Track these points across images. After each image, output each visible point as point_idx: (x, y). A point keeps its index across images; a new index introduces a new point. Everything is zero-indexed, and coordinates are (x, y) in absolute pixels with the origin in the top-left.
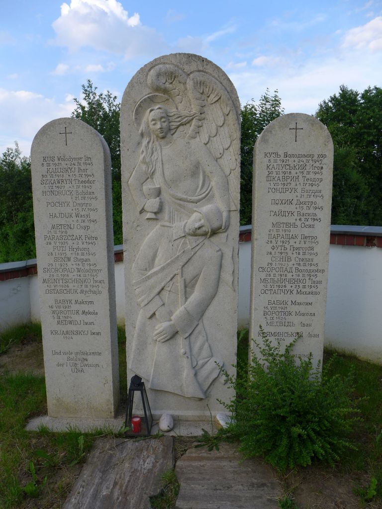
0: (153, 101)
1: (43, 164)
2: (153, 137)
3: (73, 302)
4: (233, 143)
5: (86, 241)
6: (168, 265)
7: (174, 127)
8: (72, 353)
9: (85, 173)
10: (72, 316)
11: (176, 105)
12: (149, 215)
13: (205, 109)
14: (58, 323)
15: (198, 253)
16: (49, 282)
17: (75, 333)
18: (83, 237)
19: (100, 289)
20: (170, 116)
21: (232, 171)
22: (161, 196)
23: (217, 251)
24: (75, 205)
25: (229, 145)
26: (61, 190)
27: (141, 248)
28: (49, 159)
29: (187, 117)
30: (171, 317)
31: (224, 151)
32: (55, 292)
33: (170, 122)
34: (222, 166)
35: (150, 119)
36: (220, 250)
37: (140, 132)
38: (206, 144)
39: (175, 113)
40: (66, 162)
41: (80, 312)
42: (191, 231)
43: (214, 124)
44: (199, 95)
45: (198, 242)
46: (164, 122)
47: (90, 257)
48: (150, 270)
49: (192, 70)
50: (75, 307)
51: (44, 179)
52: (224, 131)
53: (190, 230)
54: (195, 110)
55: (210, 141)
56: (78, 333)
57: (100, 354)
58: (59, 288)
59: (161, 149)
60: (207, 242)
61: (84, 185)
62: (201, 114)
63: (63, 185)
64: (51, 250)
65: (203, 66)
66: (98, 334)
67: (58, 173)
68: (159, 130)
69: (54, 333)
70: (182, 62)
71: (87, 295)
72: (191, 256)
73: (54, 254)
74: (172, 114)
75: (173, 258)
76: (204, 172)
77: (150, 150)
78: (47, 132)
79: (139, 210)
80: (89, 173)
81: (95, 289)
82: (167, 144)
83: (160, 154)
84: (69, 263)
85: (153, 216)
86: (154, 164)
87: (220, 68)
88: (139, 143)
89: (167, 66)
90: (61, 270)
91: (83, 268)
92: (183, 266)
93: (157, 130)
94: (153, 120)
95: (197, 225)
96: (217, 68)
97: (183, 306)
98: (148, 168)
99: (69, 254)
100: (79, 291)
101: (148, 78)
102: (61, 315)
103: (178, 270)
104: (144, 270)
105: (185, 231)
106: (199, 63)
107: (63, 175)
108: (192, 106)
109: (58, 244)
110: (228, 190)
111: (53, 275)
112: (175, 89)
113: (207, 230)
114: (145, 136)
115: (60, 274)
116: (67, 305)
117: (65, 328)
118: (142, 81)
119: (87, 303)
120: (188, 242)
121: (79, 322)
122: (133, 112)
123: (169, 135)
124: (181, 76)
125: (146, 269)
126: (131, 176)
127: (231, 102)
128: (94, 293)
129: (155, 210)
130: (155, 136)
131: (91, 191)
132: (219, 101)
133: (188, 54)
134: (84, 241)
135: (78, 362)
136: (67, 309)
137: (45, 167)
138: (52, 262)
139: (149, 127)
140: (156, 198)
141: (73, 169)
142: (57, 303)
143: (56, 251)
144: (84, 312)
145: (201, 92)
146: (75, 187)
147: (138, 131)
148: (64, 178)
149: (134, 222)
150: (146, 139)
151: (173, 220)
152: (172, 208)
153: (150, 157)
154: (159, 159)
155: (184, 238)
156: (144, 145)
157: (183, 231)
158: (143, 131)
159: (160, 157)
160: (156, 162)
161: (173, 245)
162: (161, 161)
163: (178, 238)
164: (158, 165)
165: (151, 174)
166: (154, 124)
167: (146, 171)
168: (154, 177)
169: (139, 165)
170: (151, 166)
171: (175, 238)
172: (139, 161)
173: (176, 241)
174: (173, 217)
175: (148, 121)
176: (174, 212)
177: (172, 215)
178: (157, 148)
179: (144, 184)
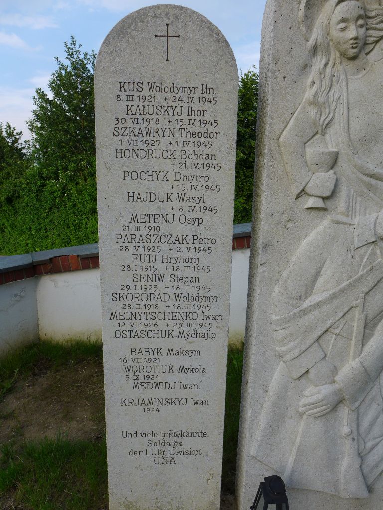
1: (118, 96)
3: (164, 351)
5: (194, 245)
8: (156, 434)
9: (201, 117)
10: (161, 374)
12: (311, 202)
14: (135, 386)
16: (122, 318)
17: (164, 402)
18: (190, 239)
19: (213, 330)
20: (370, 18)
24: (178, 178)
26: (153, 148)
28: (131, 86)
30: (334, 376)
32: (133, 334)
35: (336, 18)
37: (311, 42)
40: (165, 95)
41: (176, 369)
47: (201, 274)
48: (306, 298)
50: (165, 360)
51: (120, 125)
56: (170, 402)
57: (204, 435)
58: (139, 328)
59: (347, 80)
61: (197, 140)
63: (157, 138)
64: (128, 261)
66: (205, 403)
67: (148, 116)
69: (127, 404)
71: (190, 339)
73: (133, 267)
75: (351, 280)
77: (327, 81)
78: (129, 31)
79: (296, 191)
80: (208, 117)
81: (204, 330)
82: (358, 71)
83: (345, 88)
84: (160, 285)
85: (320, 203)
86: (333, 107)
88: (306, 66)
90: (144, 297)
91: (185, 293)
92: (367, 293)
93: (345, 42)
94: (343, 20)
97: (357, 360)
98: (321, 114)
99: (160, 267)
100: (175, 333)
102: (141, 375)
104: (296, 299)
105: (375, 233)
107: (157, 120)
109: (141, 250)
111: (130, 306)
114: (320, 53)
115: (142, 303)
116: (152, 357)
117: (146, 395)
119: (189, 352)
121: (172, 385)
123: (362, 55)
125: (300, 297)
126: (285, 127)
128: (203, 336)
130: (338, 54)
131: (210, 152)
134: (191, 245)
135: (167, 448)
136: (152, 364)
137: (123, 103)
138: (129, 282)
140: (328, 171)
141: (178, 110)
142: (134, 353)
143: (137, 262)
144: (181, 369)
146: (181, 144)
147: (308, 41)
148: (159, 126)
149: (283, 213)
150: (322, 58)
151: (352, 212)
152: (352, 190)
153: (327, 94)
154: (343, 99)
155: (373, 245)
156: (317, 70)
157: (373, 232)
158: (318, 43)
159: (345, 94)
160: (337, 104)
161: (352, 257)
162: (346, 102)
163: (364, 244)
164: (340, 109)
165: (324, 126)
166: (343, 30)
167: (316, 120)
168: (327, 131)
169: (304, 108)
170: (327, 111)
171: (357, 243)
172: (304, 100)
173: (359, 249)
174: (354, 206)
175: (329, 24)
176: (356, 198)
177: (351, 204)
178: (339, 78)
179: (307, 144)
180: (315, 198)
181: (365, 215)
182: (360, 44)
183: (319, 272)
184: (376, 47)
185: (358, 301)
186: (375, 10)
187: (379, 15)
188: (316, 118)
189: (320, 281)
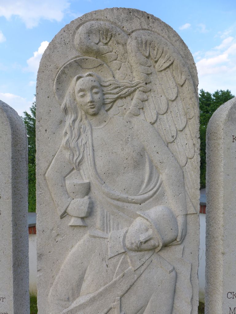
0: (81, 67)
2: (81, 113)
4: (189, 123)
6: (101, 294)
7: (109, 100)
11: (112, 72)
12: (73, 221)
13: (151, 78)
15: (143, 275)
20: (105, 86)
21: (189, 160)
22: (92, 194)
23: (170, 272)
25: (184, 125)
27: (62, 267)
29: (127, 87)
31: (177, 134)
33: (104, 94)
34: (174, 154)
35: (77, 88)
36: (174, 268)
37: (63, 106)
38: (153, 124)
39: (111, 82)
42: (134, 246)
43: (163, 98)
44: (143, 59)
45: (144, 260)
46: (96, 93)
48: (74, 299)
49: (134, 29)
52: (178, 107)
53: (132, 244)
54: (137, 78)
55: (158, 120)
59: (92, 130)
60: (155, 258)
62: (146, 84)
65: (148, 24)
68: (89, 104)
70: (121, 18)
72: (133, 281)
74: (108, 84)
75: (107, 285)
76: (151, 162)
77: (76, 131)
79: (60, 213)
82: (100, 123)
83: (90, 136)
85: (79, 222)
86: (82, 150)
87: (170, 27)
88: (61, 122)
89: (102, 22)
92: (123, 296)
93: (86, 105)
94: (81, 90)
95: (142, 238)
96: (167, 27)
98: (73, 156)
101: (76, 37)
103: (114, 302)
104: (65, 301)
105: (124, 245)
106: (143, 19)
108: (134, 74)
110: (184, 185)
112: (111, 52)
113: (157, 244)
114: (70, 113)
118: (67, 41)
120: (129, 260)
122: (54, 81)
123: (103, 112)
124: (119, 34)
125: (68, 299)
126: (49, 166)
127: (186, 69)
129: (83, 215)
130: (83, 113)
132: (171, 67)
133: (128, 9)
139: (75, 100)
140: (83, 197)
145: (147, 55)
147: (61, 105)
149: (52, 230)
150: (71, 116)
151: (107, 228)
152: (106, 211)
153: (77, 141)
154: (89, 143)
155: (124, 255)
156: (68, 125)
157: (122, 244)
158: (67, 106)
159: (90, 140)
160: (84, 148)
161: (107, 265)
162: (91, 146)
163: (116, 254)
164: (87, 151)
165: (77, 164)
166: (82, 96)
167: (70, 160)
168: (81, 168)
169: (61, 151)
170: (77, 153)
171: (110, 254)
172: (61, 146)
173: (112, 259)
174: (108, 223)
175: (74, 92)
176: (109, 216)
177: (105, 221)
178: (86, 129)
179: (67, 177)
180: (75, 218)
181: (118, 229)
182: (97, 105)
183: (83, 278)
184: (114, 105)
185: (116, 303)
186: (109, 81)
187: (112, 84)
188: (70, 158)
189: (85, 285)
